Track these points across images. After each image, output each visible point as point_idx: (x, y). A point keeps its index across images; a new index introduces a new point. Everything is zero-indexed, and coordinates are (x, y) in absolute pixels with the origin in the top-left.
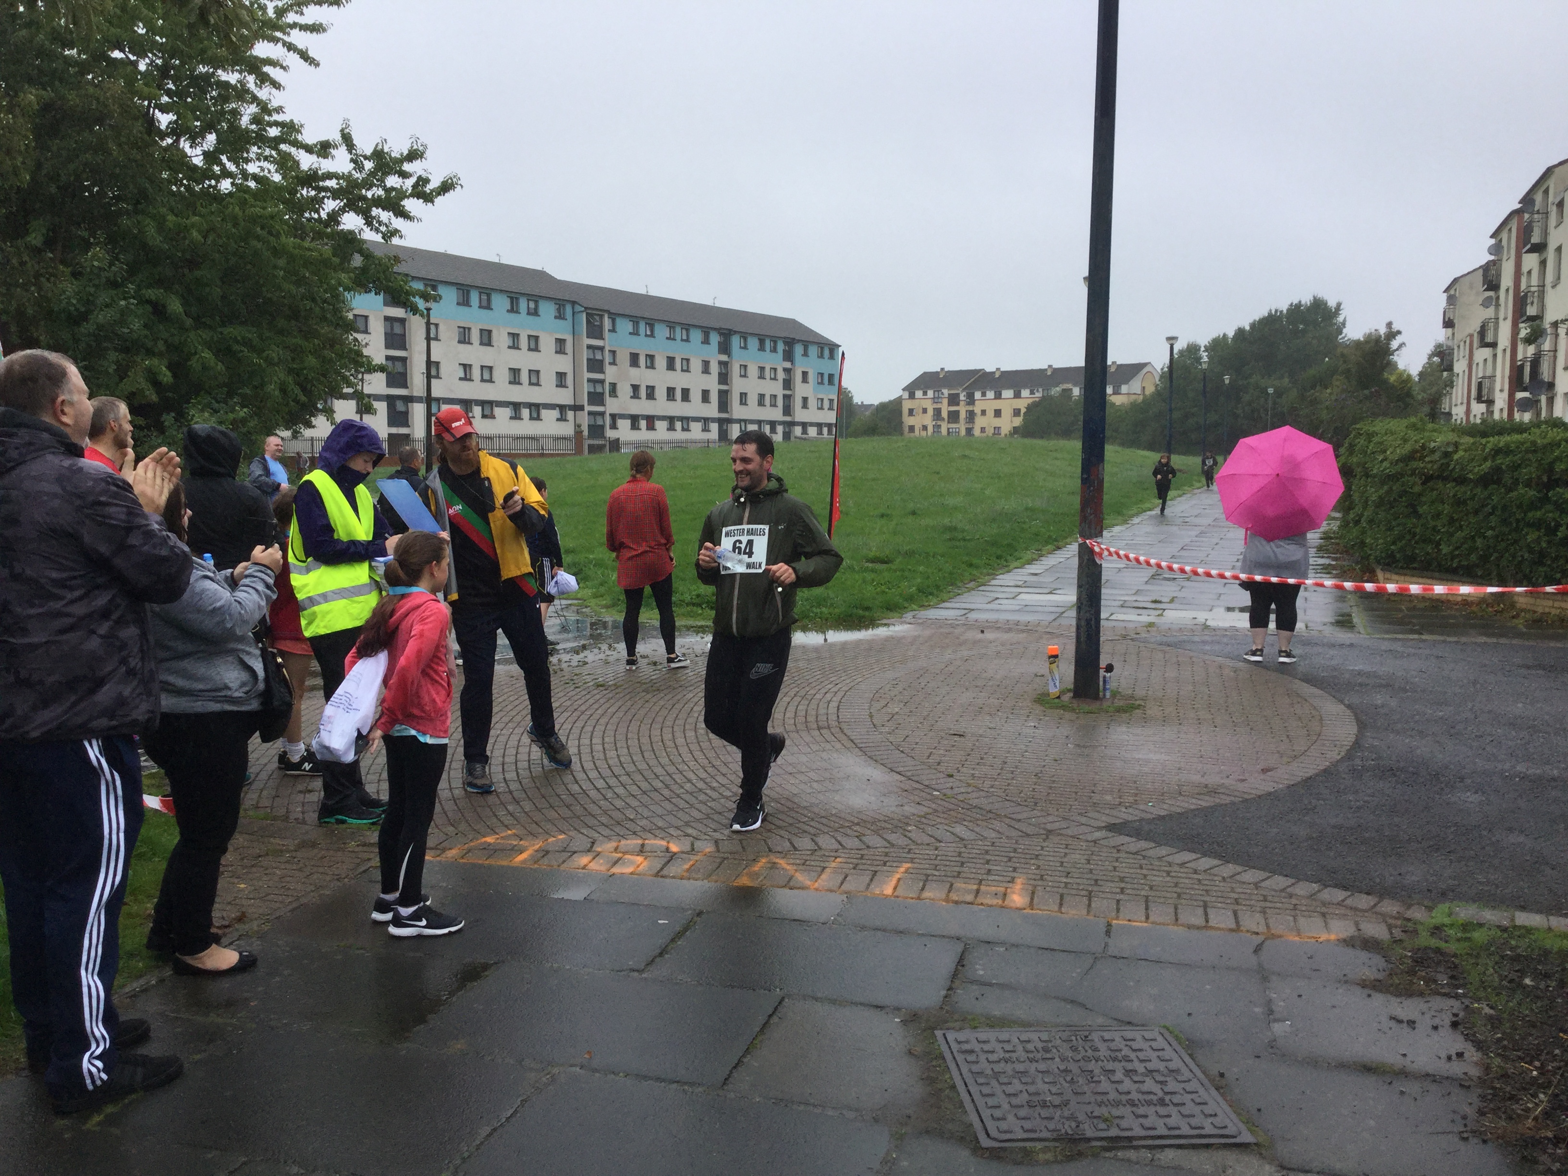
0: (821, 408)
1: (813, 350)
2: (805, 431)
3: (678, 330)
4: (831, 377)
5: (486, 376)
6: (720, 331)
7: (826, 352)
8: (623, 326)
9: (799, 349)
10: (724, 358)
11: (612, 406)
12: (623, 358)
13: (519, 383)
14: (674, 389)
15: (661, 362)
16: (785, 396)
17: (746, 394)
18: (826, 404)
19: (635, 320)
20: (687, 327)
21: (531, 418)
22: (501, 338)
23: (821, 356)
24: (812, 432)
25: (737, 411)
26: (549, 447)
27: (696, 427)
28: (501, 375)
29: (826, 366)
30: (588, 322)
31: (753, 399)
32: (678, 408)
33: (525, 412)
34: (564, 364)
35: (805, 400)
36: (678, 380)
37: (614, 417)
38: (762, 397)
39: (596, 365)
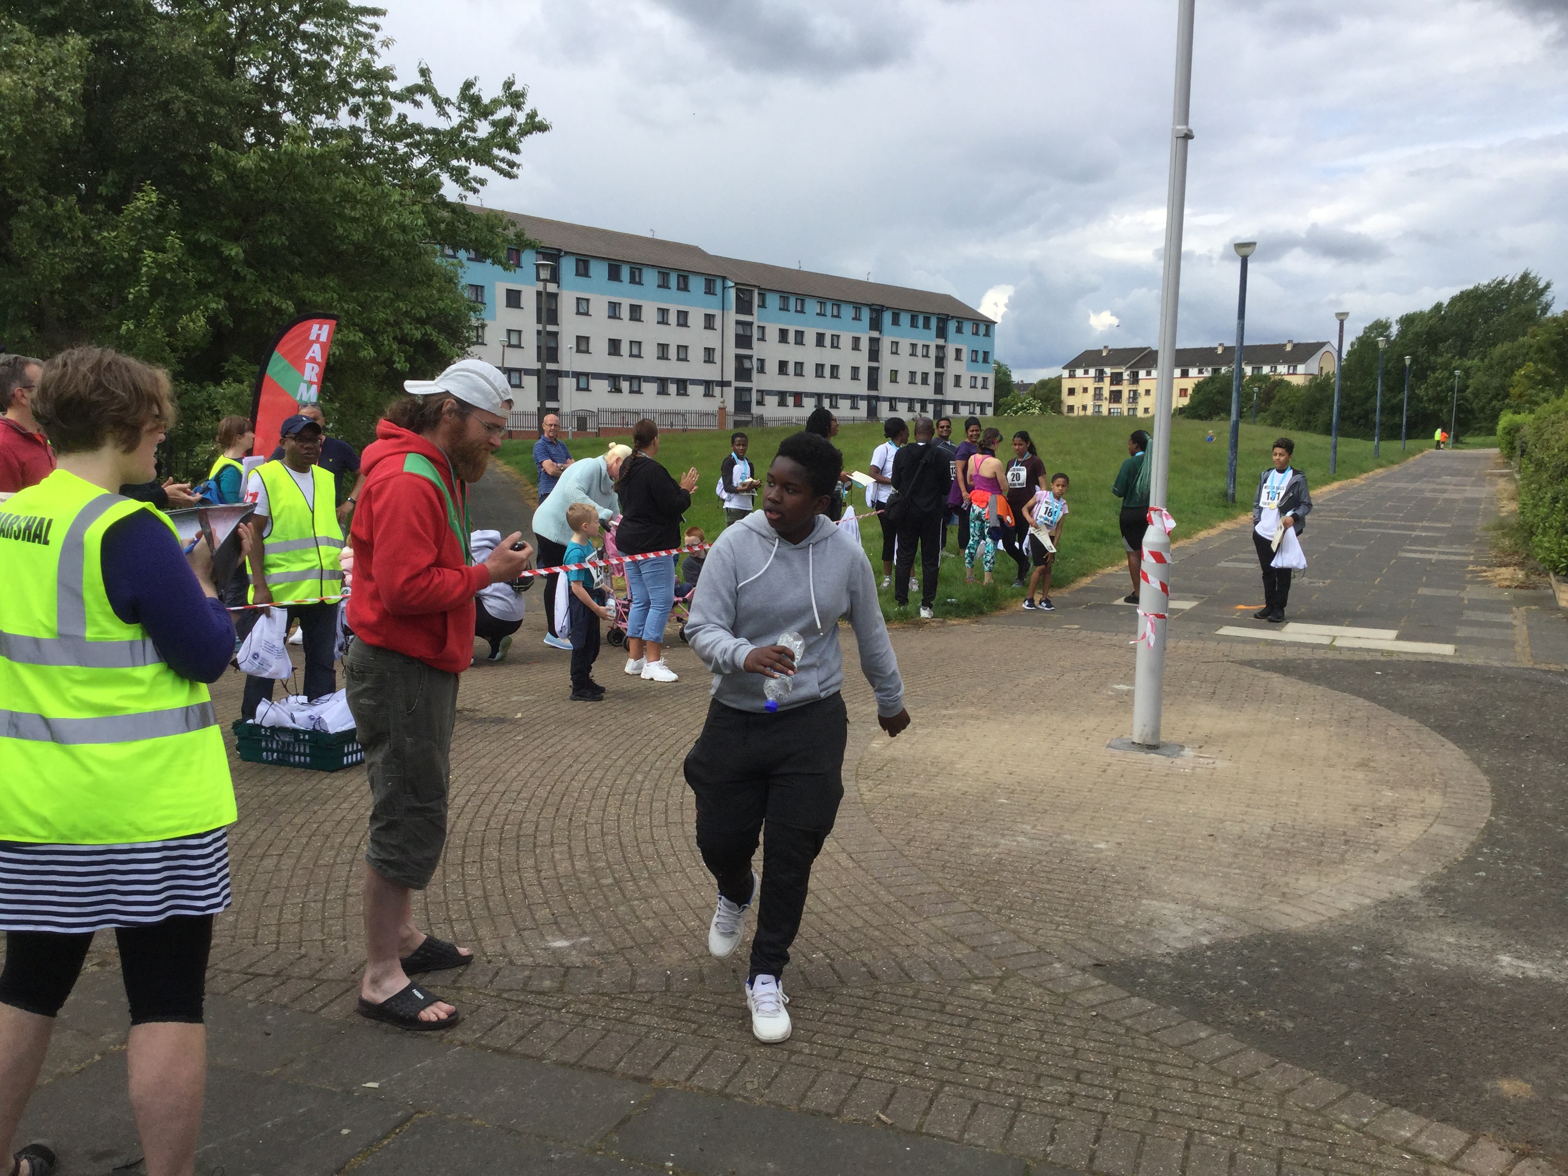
0: (974, 387)
1: (968, 327)
2: (956, 410)
3: (829, 306)
4: (986, 354)
5: (635, 351)
6: (870, 306)
7: (982, 329)
8: (773, 301)
9: (952, 326)
10: (875, 334)
11: (758, 382)
12: (772, 333)
13: (667, 359)
14: (822, 366)
15: (810, 338)
16: (937, 374)
17: (896, 372)
18: (980, 383)
19: (785, 297)
20: (838, 303)
21: (678, 394)
22: (650, 313)
23: (976, 333)
24: (964, 411)
25: (886, 389)
26: (692, 423)
27: (844, 404)
28: (650, 351)
29: (980, 344)
30: (738, 298)
31: (903, 377)
32: (827, 386)
33: (672, 388)
34: (712, 339)
35: (958, 378)
36: (828, 356)
37: (762, 393)
38: (913, 374)
39: (743, 341)
